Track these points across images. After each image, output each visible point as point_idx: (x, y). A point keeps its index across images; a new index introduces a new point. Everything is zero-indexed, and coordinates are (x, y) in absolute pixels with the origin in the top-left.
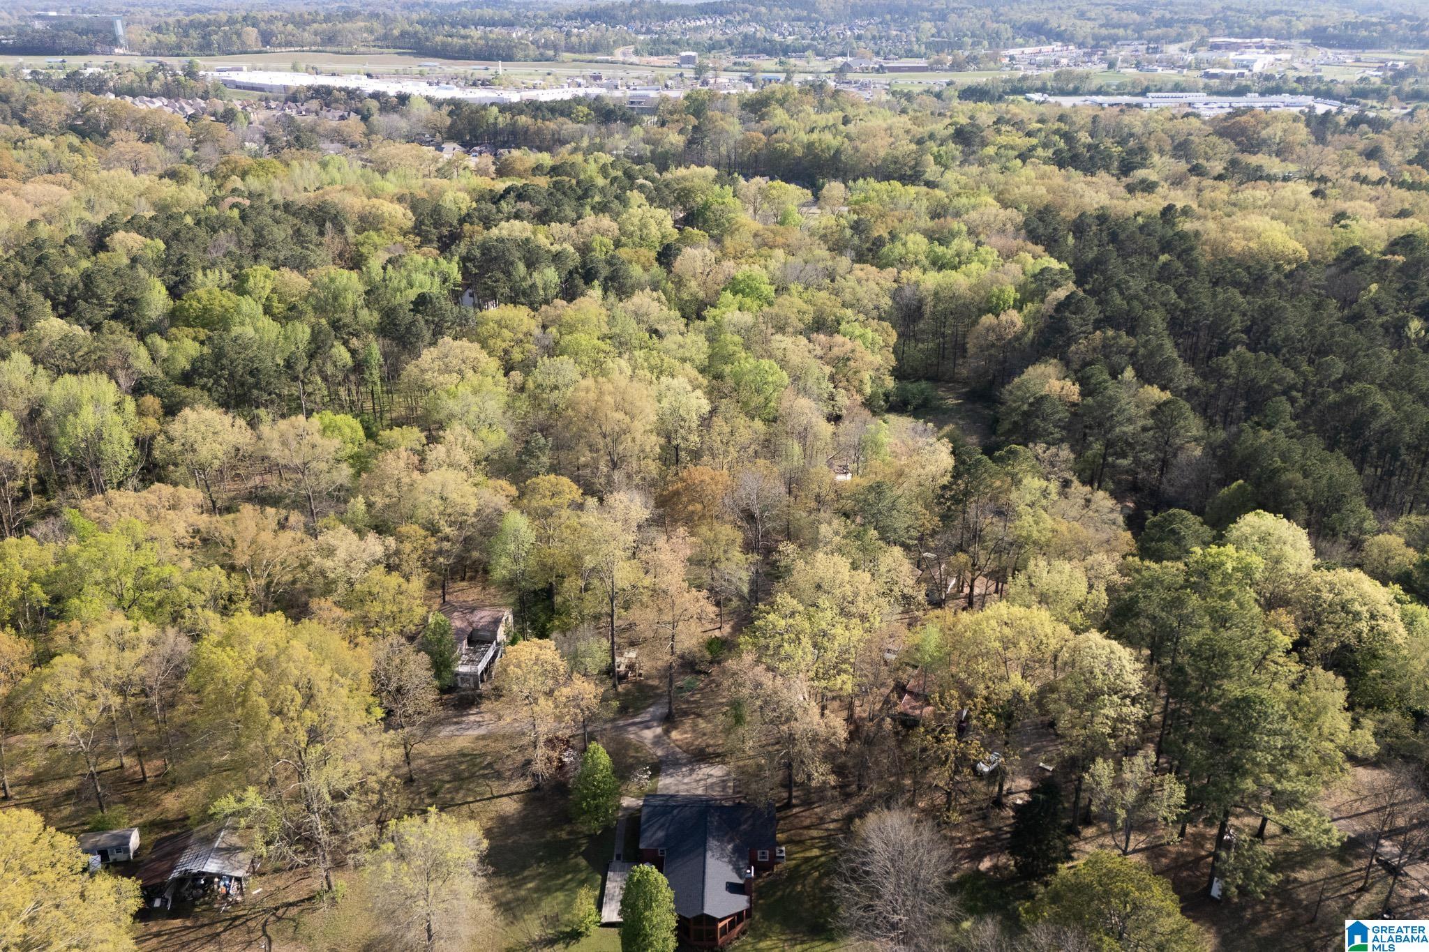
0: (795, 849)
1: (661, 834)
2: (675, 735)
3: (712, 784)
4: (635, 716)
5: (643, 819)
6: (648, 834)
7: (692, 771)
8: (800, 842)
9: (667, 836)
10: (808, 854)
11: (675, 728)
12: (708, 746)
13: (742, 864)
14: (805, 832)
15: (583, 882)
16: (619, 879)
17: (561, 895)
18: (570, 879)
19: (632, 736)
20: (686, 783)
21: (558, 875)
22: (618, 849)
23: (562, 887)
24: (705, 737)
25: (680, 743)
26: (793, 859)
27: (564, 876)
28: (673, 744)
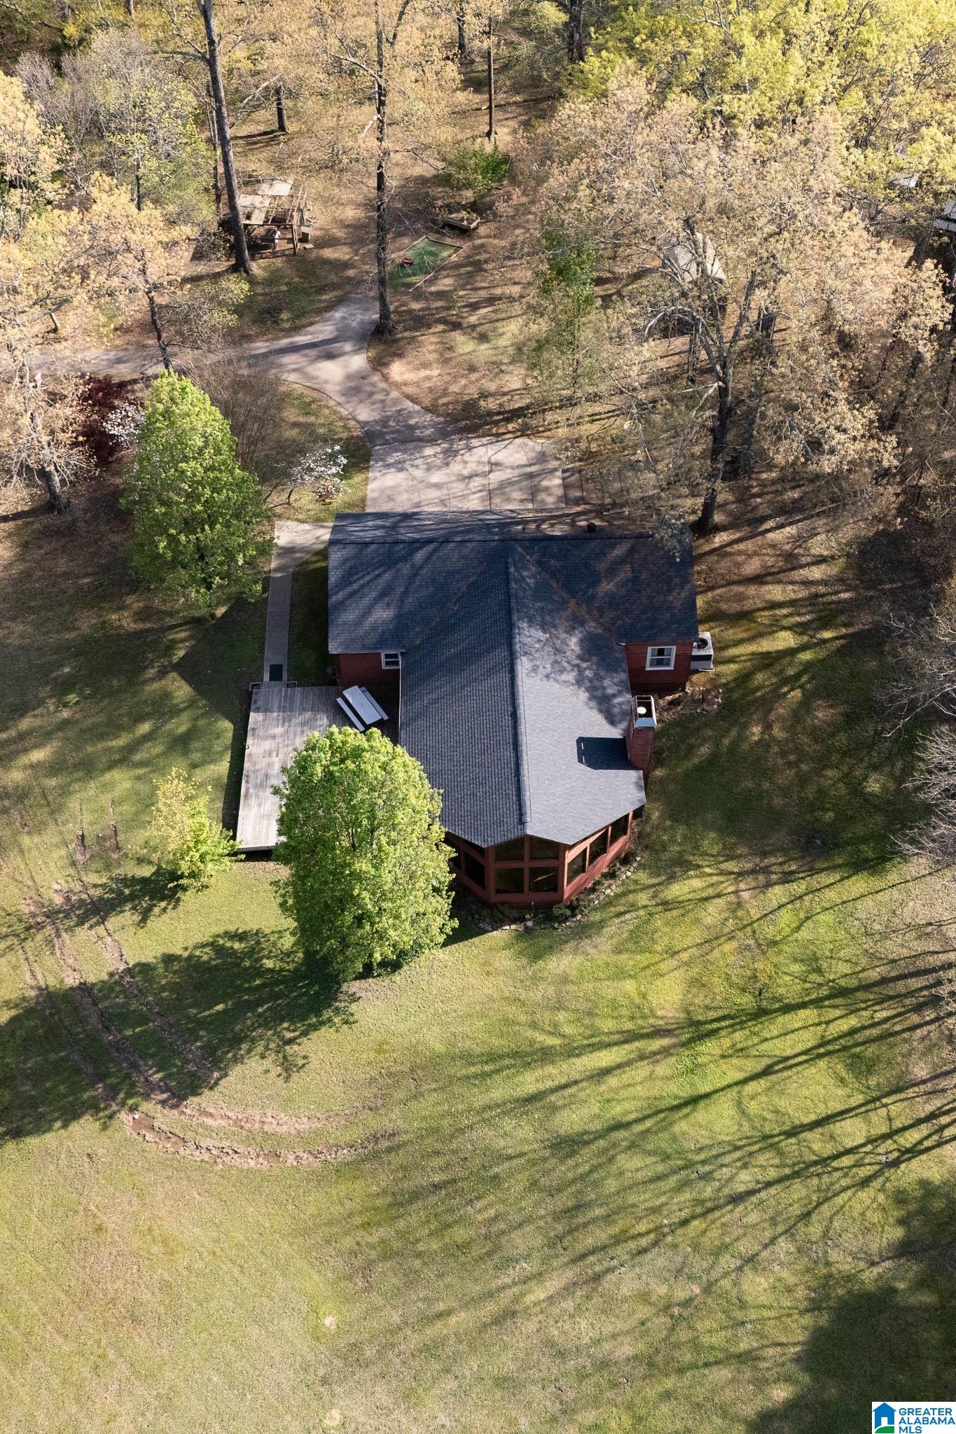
0: (731, 634)
1: (383, 614)
2: (398, 370)
3: (503, 485)
4: (296, 329)
5: (333, 578)
6: (349, 616)
7: (450, 453)
8: (744, 616)
9: (398, 617)
10: (766, 645)
11: (400, 355)
12: (484, 395)
13: (610, 685)
14: (752, 590)
15: (181, 744)
16: (279, 730)
17: (122, 781)
18: (147, 738)
19: (292, 377)
20: (437, 486)
21: (113, 728)
22: (273, 655)
23: (123, 759)
24: (474, 376)
25: (410, 390)
26: (732, 660)
27: (129, 728)
28: (394, 394)
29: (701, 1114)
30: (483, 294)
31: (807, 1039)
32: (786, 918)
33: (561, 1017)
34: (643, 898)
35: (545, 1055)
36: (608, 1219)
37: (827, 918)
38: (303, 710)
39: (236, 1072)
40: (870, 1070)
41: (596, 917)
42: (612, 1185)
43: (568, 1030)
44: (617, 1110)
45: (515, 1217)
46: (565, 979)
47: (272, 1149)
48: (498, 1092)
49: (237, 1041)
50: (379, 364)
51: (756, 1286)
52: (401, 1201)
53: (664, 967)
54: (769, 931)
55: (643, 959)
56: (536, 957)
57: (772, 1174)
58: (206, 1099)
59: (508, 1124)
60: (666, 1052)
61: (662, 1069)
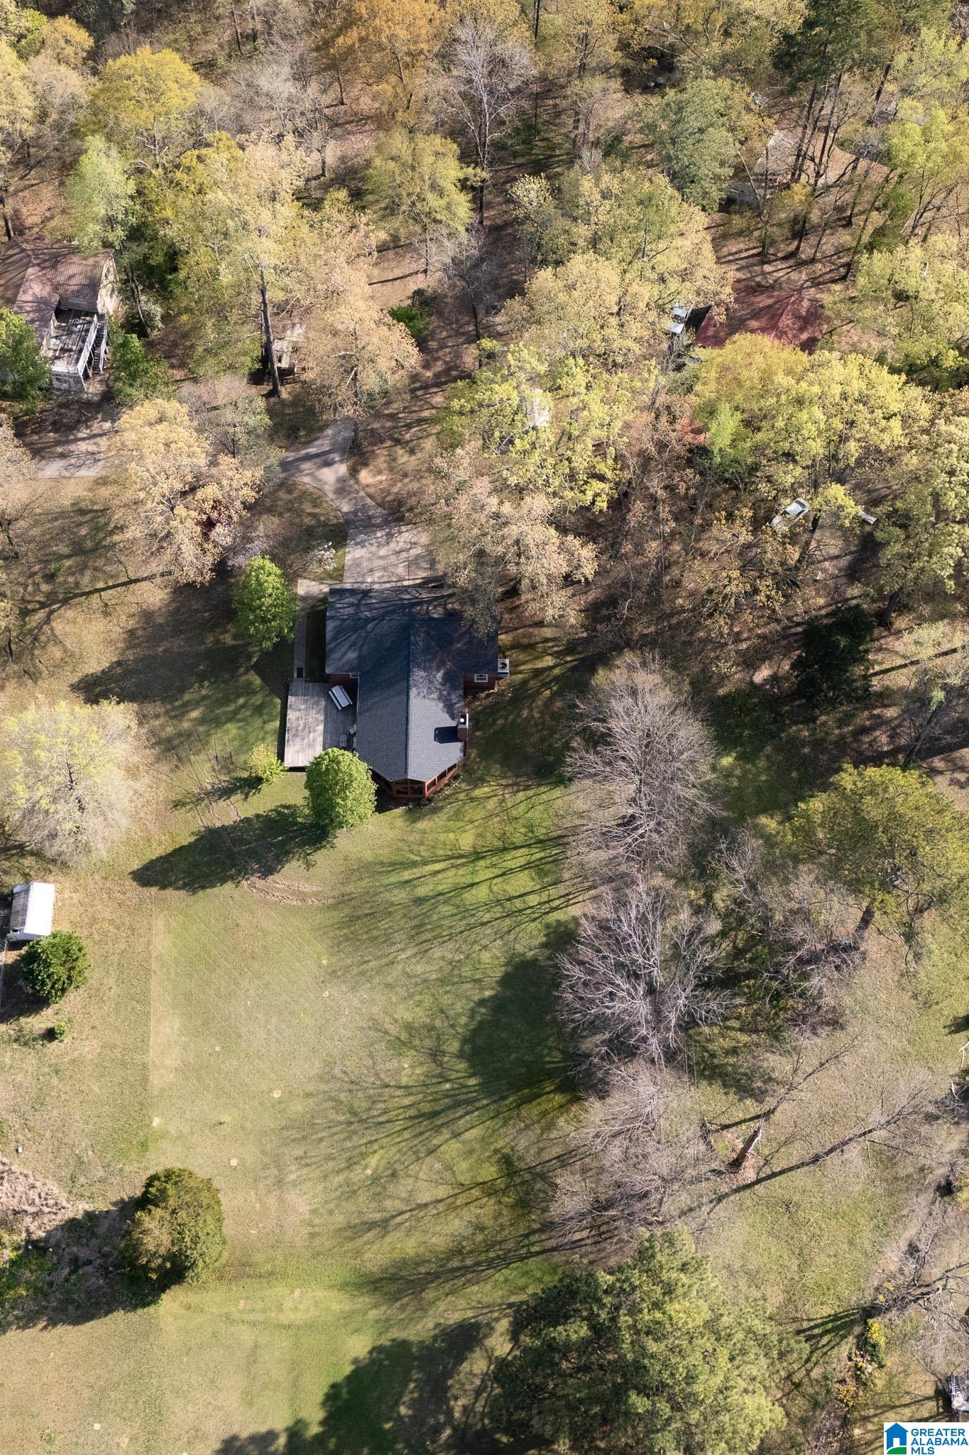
0: (522, 657)
1: (352, 655)
2: (365, 476)
3: (417, 557)
4: (308, 443)
7: (390, 536)
8: (530, 647)
9: (360, 657)
10: (538, 664)
11: (366, 465)
12: (409, 496)
13: (454, 698)
14: (536, 631)
15: (258, 710)
16: (303, 707)
17: (233, 729)
18: (243, 706)
19: (306, 480)
20: (381, 558)
21: (226, 701)
22: (299, 662)
23: (232, 717)
24: (407, 480)
25: (371, 490)
26: (520, 672)
27: (235, 701)
28: (362, 494)
29: (474, 891)
30: (415, 416)
31: (522, 861)
32: (522, 807)
33: (422, 848)
34: (462, 796)
35: (414, 864)
36: (432, 930)
37: (541, 808)
38: (313, 696)
39: (287, 866)
40: (546, 875)
41: (440, 804)
42: (435, 917)
43: (423, 854)
44: (440, 888)
45: (396, 928)
46: (425, 832)
47: (302, 896)
48: (393, 878)
49: (287, 853)
50: (354, 472)
51: (486, 956)
52: (353, 919)
53: (467, 828)
54: (514, 813)
55: (459, 824)
56: (414, 821)
57: (498, 915)
58: (276, 877)
59: (396, 892)
60: (463, 865)
61: (461, 872)
